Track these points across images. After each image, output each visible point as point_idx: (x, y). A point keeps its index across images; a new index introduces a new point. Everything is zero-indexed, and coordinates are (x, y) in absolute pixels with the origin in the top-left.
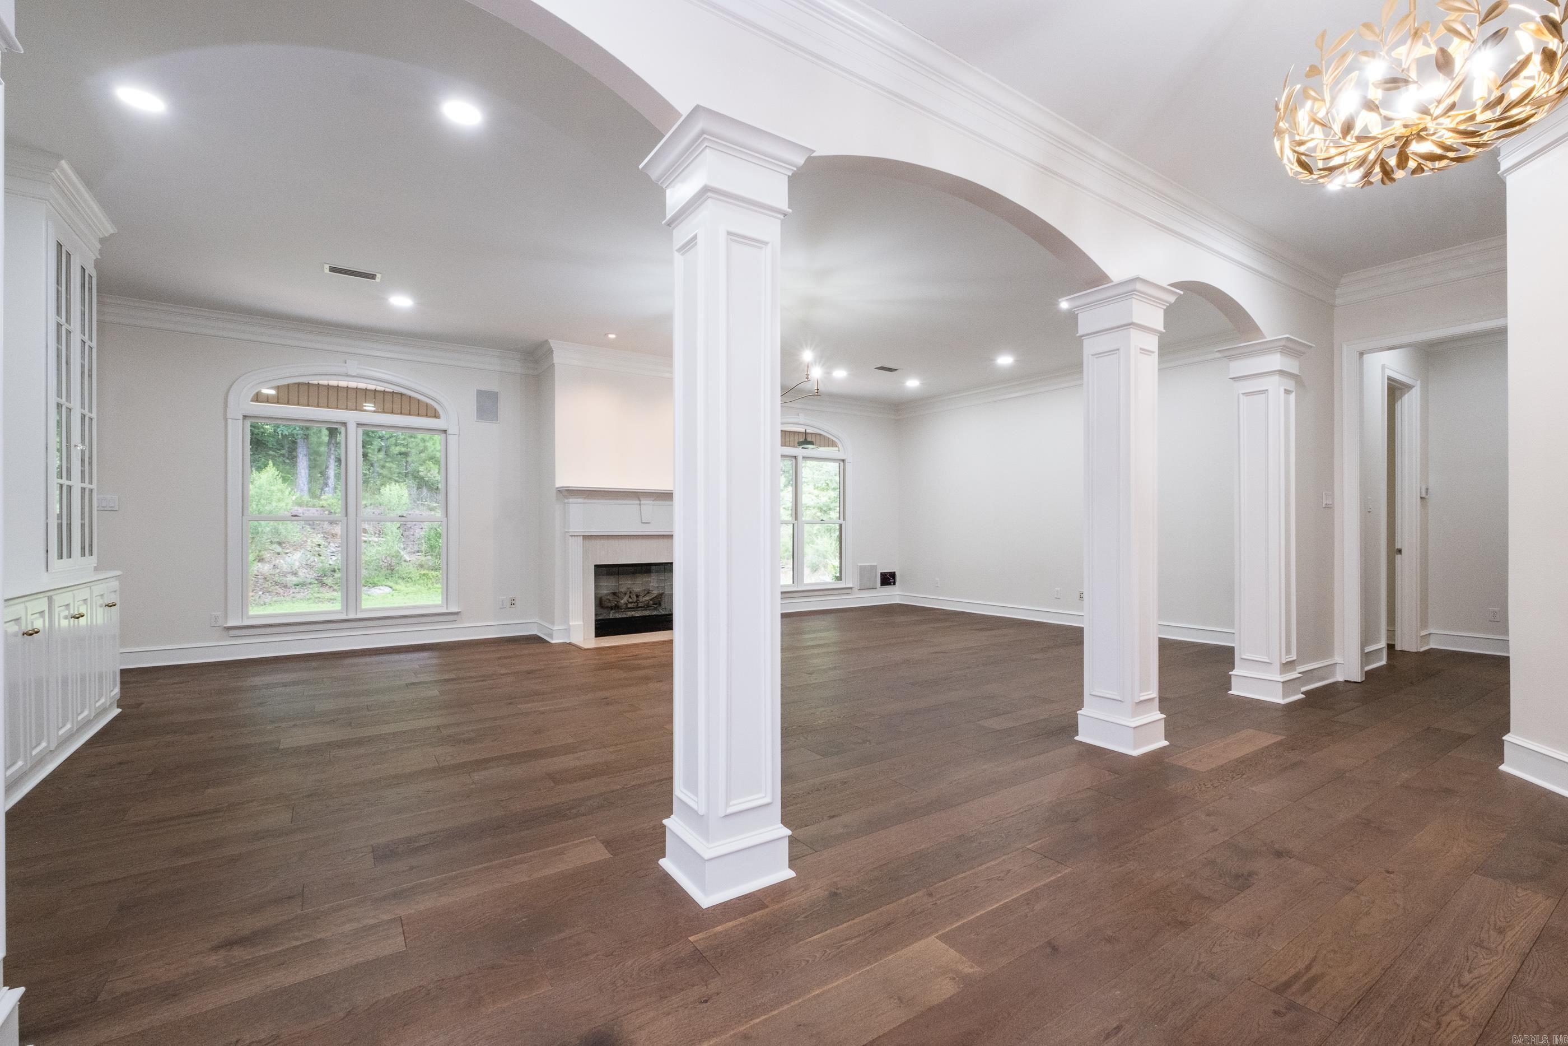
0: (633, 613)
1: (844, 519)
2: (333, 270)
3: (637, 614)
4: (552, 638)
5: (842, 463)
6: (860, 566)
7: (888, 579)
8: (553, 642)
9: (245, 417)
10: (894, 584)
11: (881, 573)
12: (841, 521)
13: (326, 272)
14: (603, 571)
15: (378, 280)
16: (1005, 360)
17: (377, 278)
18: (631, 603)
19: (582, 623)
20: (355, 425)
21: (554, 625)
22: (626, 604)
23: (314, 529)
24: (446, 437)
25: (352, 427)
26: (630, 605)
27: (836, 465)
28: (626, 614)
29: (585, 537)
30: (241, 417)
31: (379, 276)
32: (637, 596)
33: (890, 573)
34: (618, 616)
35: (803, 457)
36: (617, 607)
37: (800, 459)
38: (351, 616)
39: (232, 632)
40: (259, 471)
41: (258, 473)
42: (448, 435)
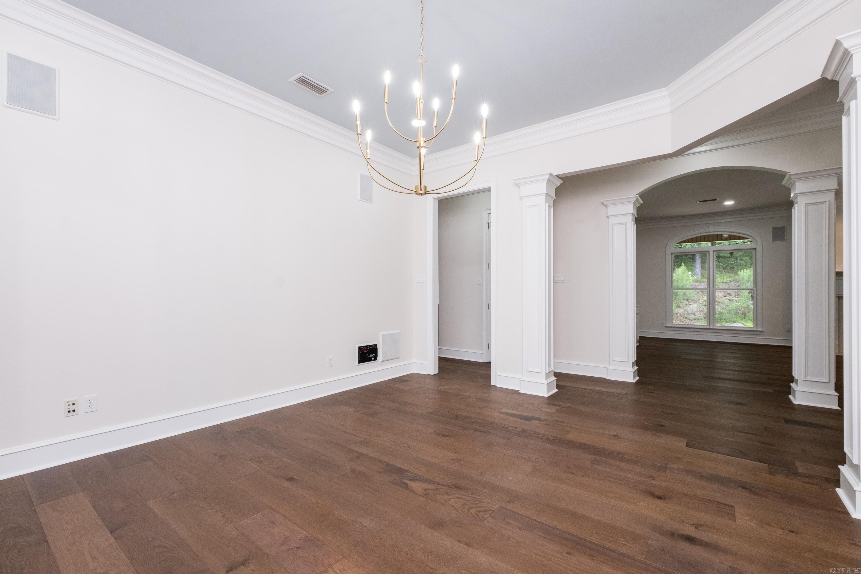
2: (701, 201)
9: (672, 254)
20: (712, 252)
23: (703, 293)
24: (756, 251)
30: (670, 254)
38: (711, 327)
39: (668, 329)
40: (678, 268)
41: (677, 269)
42: (757, 251)
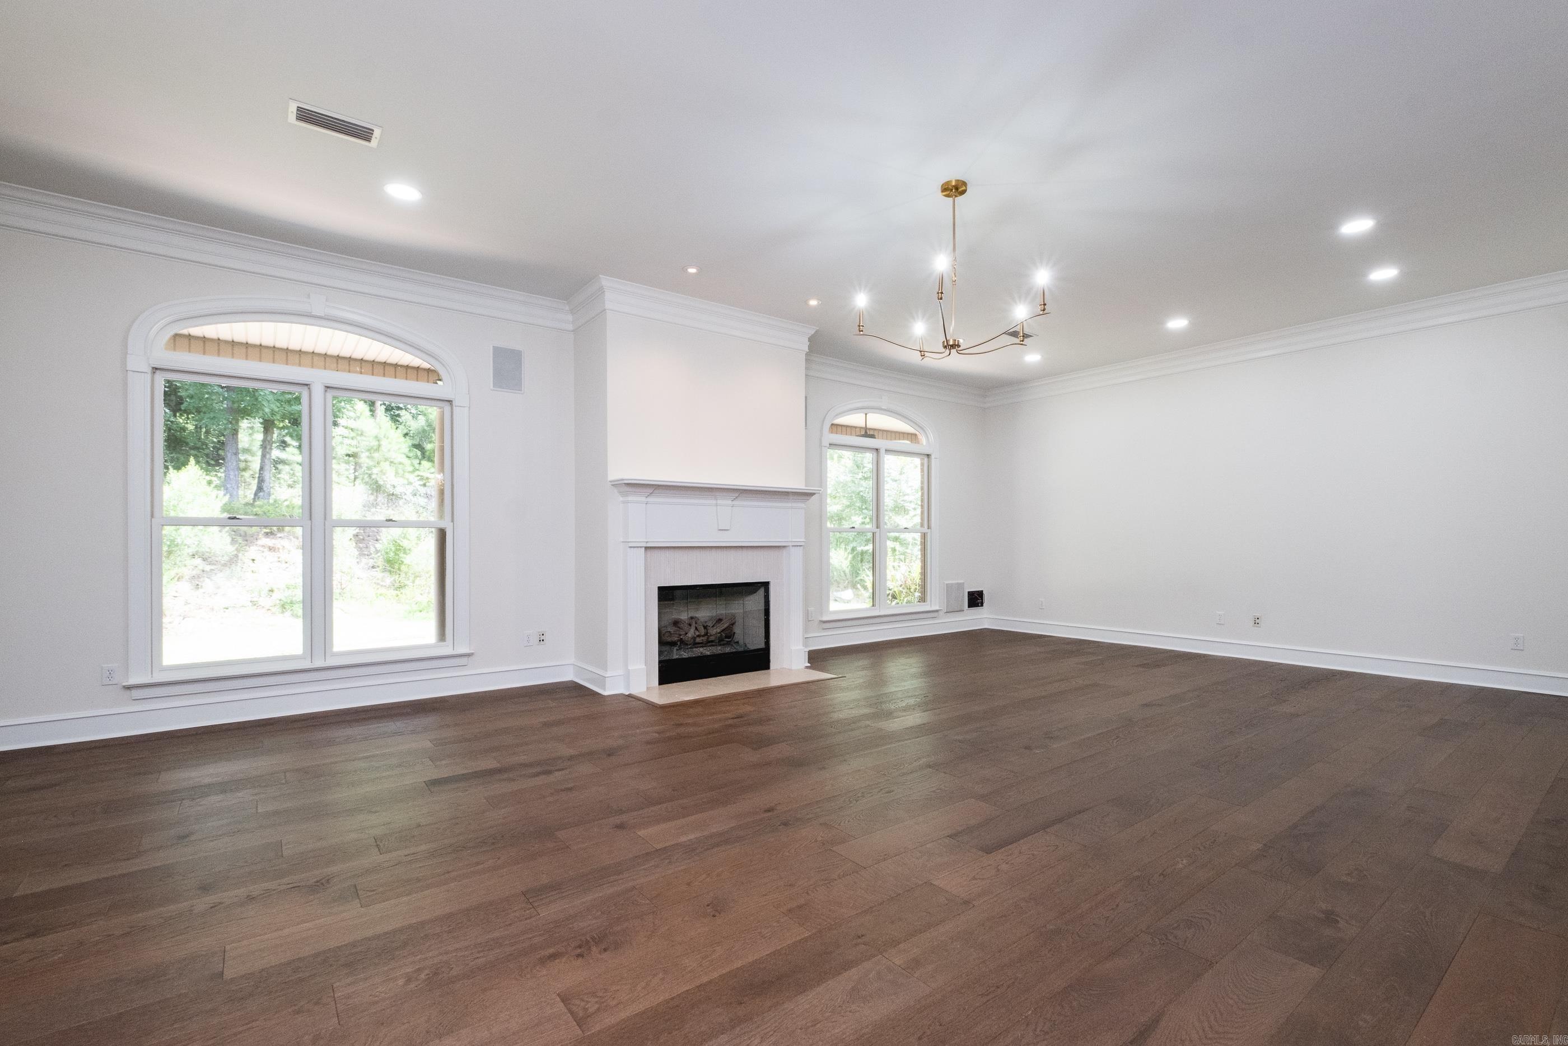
0: (701, 649)
1: (929, 527)
2: (306, 116)
3: (707, 651)
4: (605, 689)
5: (926, 459)
6: (947, 584)
7: (976, 599)
8: (606, 693)
9: (155, 369)
10: (982, 605)
11: (969, 592)
12: (925, 530)
13: (289, 121)
14: (667, 595)
15: (374, 142)
16: (1177, 323)
17: (373, 139)
18: (699, 636)
19: (644, 667)
20: (321, 389)
21: (606, 671)
22: (694, 638)
24: (452, 409)
25: (318, 390)
26: (698, 640)
27: (917, 461)
28: (692, 652)
29: (646, 548)
30: (149, 370)
31: (377, 133)
32: (705, 627)
33: (977, 591)
34: (685, 655)
35: (886, 450)
36: (682, 643)
37: (882, 451)
38: (319, 663)
39: (136, 693)
40: (178, 468)
41: (175, 471)
42: (454, 408)
